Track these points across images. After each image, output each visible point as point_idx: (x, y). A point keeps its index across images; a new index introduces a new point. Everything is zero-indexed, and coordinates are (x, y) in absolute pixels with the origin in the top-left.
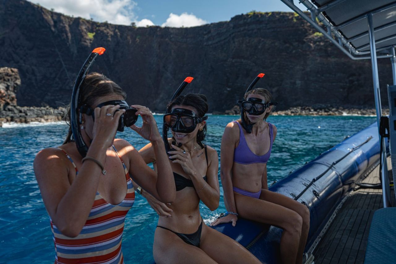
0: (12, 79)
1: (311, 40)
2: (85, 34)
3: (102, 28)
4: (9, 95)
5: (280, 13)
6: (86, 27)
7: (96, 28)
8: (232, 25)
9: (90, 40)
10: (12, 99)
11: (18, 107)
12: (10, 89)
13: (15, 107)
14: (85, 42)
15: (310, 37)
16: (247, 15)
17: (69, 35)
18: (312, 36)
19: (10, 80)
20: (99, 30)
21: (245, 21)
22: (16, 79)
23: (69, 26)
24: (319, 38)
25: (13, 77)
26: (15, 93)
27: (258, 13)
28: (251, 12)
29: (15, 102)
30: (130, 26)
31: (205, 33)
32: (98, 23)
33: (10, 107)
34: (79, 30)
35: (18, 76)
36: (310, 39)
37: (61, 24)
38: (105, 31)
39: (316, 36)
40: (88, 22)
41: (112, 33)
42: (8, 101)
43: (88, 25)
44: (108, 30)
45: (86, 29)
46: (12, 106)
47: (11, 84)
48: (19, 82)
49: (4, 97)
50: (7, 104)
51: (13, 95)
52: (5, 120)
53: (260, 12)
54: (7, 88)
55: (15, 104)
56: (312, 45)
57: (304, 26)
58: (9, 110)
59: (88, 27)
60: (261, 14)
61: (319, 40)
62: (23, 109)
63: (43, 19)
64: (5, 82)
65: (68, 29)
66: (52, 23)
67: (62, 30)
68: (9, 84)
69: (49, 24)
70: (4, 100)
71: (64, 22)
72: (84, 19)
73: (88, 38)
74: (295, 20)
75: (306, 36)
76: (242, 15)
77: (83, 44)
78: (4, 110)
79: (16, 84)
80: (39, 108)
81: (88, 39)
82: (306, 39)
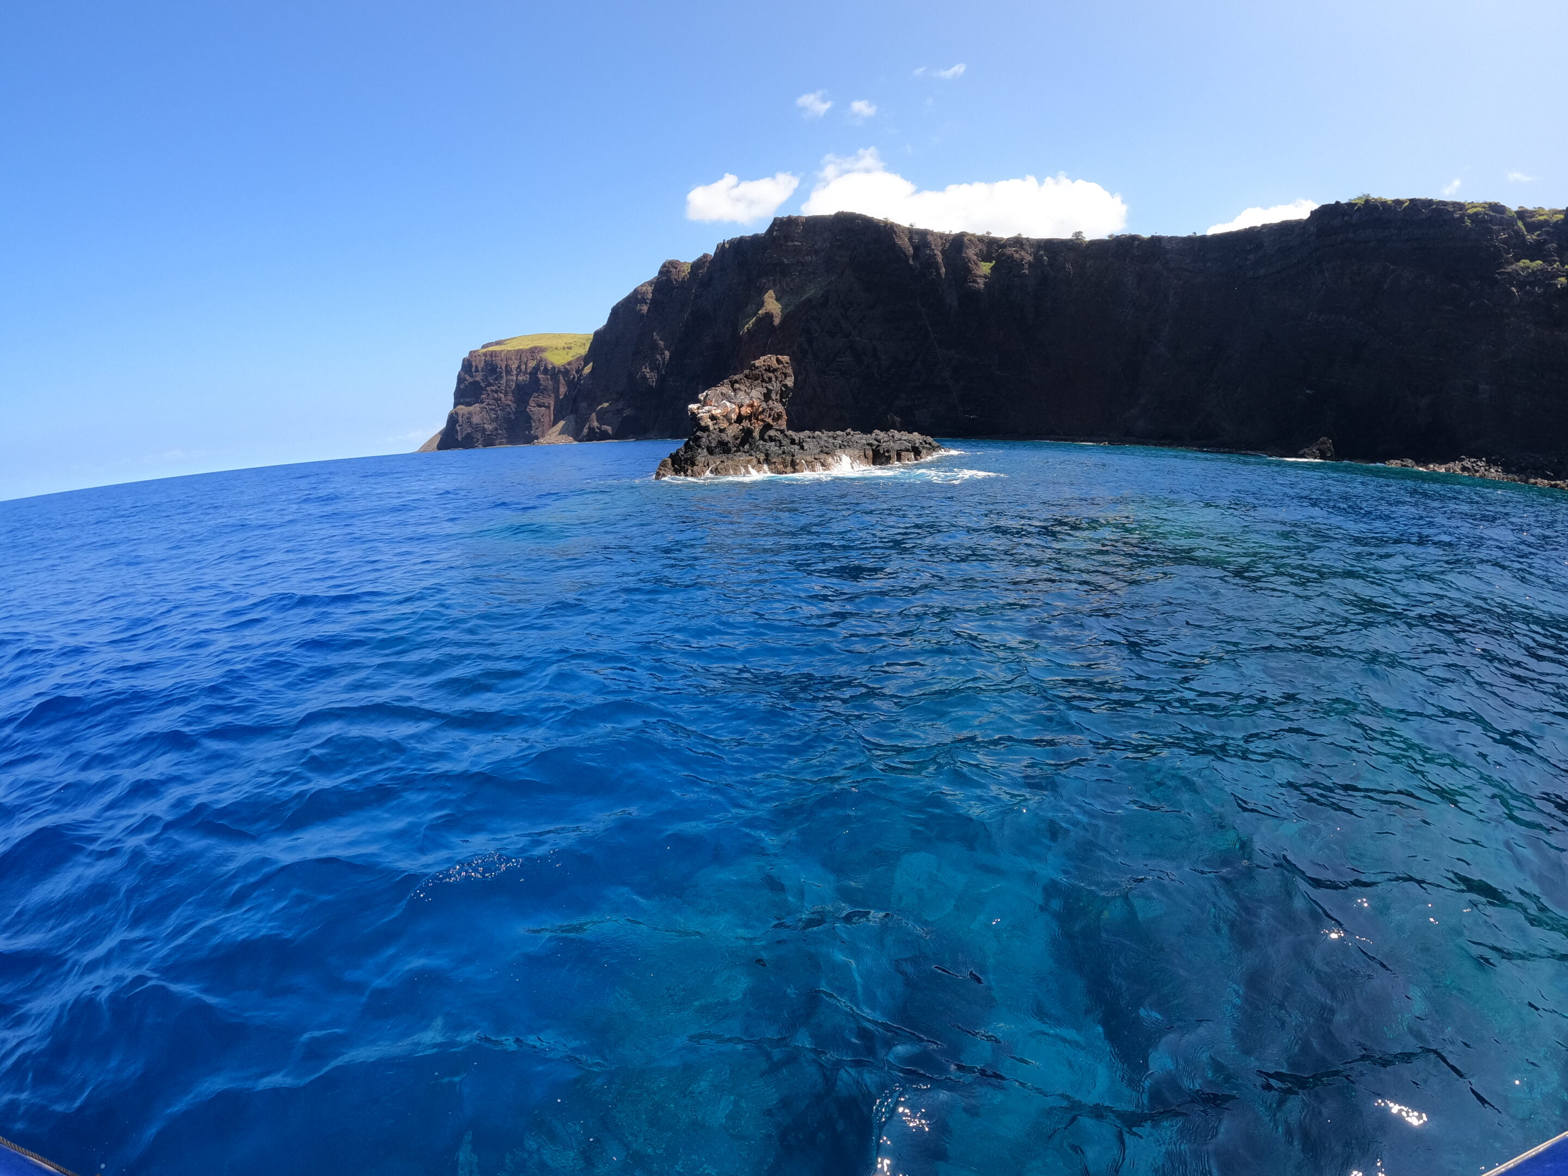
0: (777, 378)
1: (1513, 276)
2: (974, 266)
3: (1010, 251)
4: (771, 409)
5: (1430, 202)
6: (977, 250)
7: (997, 251)
8: (1313, 229)
9: (986, 277)
10: (778, 417)
11: (790, 433)
12: (773, 396)
13: (782, 432)
14: (975, 281)
15: (1509, 269)
16: (1350, 205)
17: (943, 270)
18: (1514, 266)
19: (774, 379)
20: (1004, 254)
21: (1346, 218)
22: (786, 375)
23: (943, 252)
24: (1529, 274)
25: (778, 374)
26: (784, 404)
27: (1376, 200)
28: (1359, 198)
29: (783, 424)
30: (1070, 240)
31: (1248, 248)
32: (1002, 239)
33: (772, 433)
34: (963, 259)
35: (790, 371)
36: (1509, 273)
37: (928, 252)
38: (1017, 256)
39: (1523, 269)
40: (981, 239)
41: (1031, 258)
42: (770, 420)
43: (980, 246)
44: (1023, 253)
45: (976, 254)
46: (777, 430)
47: (775, 386)
48: (790, 382)
49: (762, 413)
50: (768, 427)
51: (779, 408)
52: (755, 461)
53: (1380, 198)
54: (767, 397)
55: (784, 427)
56: (1514, 289)
57: (1492, 239)
58: (771, 439)
59: (981, 250)
60: (1384, 203)
61: (1531, 279)
62: (796, 436)
63: (895, 245)
64: (764, 385)
65: (940, 258)
66: (911, 251)
67: (930, 263)
68: (770, 387)
69: (904, 254)
70: (763, 420)
71: (933, 247)
72: (973, 235)
73: (979, 273)
74: (1468, 222)
75: (1500, 265)
76: (1337, 203)
77: (970, 287)
78: (762, 438)
79: (785, 386)
80: (831, 433)
81: (980, 276)
82: (1499, 274)
